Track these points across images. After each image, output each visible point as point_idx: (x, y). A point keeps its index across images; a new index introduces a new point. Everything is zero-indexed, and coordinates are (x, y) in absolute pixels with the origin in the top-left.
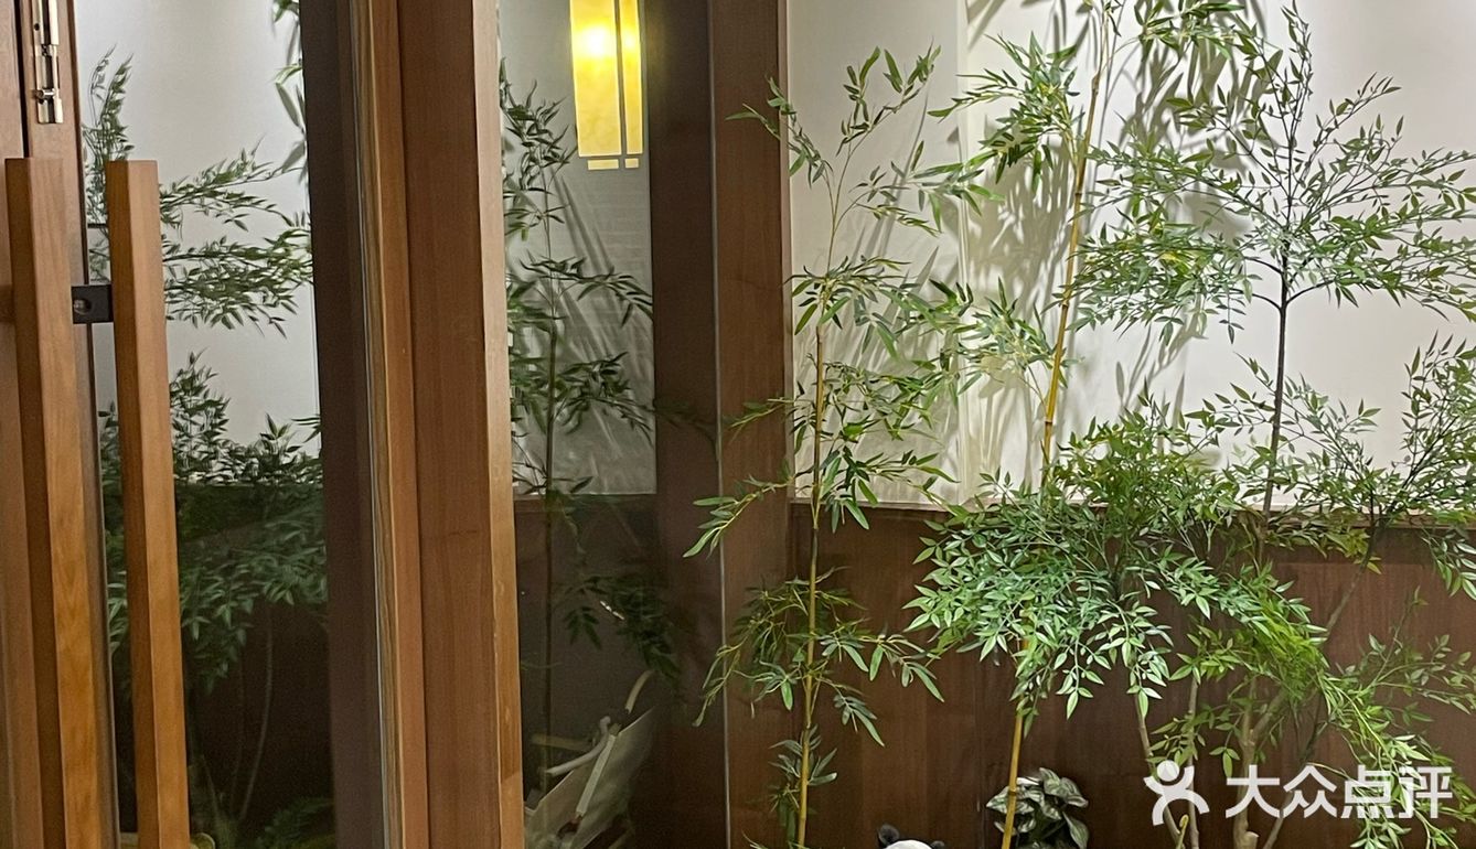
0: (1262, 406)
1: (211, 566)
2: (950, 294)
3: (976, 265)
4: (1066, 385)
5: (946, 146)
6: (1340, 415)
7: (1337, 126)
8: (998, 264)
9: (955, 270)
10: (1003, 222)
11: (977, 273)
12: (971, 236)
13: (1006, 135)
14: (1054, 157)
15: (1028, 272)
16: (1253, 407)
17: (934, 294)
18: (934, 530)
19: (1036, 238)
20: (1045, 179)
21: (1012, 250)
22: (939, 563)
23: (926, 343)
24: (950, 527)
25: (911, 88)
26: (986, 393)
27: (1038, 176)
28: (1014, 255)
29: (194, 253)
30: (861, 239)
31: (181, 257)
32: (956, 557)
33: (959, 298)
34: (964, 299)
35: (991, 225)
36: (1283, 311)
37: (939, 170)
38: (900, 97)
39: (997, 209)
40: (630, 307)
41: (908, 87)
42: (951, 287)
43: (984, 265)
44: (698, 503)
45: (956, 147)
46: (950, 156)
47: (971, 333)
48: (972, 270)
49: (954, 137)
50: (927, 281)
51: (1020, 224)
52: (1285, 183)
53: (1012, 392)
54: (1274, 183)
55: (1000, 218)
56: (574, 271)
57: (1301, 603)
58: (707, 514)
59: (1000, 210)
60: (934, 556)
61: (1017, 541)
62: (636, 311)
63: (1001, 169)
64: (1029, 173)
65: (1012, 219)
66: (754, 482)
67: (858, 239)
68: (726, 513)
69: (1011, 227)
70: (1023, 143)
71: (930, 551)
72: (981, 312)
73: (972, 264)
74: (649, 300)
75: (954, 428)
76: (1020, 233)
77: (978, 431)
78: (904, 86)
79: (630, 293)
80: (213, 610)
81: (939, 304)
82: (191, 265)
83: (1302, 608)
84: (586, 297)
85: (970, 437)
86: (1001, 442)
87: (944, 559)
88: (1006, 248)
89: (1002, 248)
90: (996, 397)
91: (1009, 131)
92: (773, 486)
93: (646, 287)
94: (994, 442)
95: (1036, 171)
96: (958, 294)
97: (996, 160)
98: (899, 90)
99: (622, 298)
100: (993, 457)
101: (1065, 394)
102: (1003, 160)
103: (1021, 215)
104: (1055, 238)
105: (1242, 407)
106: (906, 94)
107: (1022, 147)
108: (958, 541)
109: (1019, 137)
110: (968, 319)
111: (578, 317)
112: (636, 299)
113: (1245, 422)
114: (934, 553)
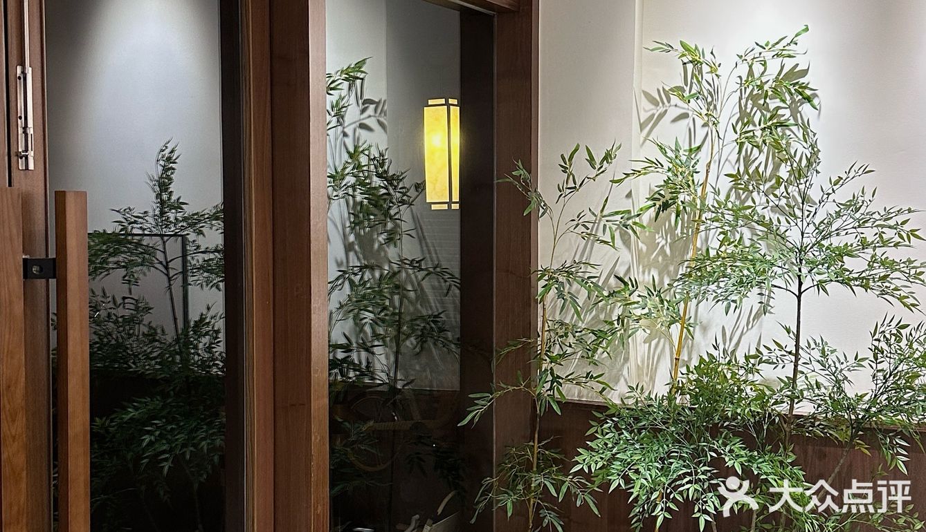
0: (790, 353)
1: (203, 420)
2: (625, 284)
3: (643, 267)
4: (693, 338)
5: (625, 200)
6: (842, 359)
7: (834, 191)
8: (655, 267)
9: (628, 270)
10: (658, 243)
11: (644, 272)
12: (640, 251)
13: (660, 194)
14: (688, 209)
15: (672, 273)
16: (785, 353)
17: (617, 283)
18: (597, 417)
19: (677, 254)
20: (683, 220)
21: (663, 260)
22: (598, 436)
23: (612, 310)
24: (606, 415)
25: (602, 167)
26: (648, 341)
27: (678, 218)
28: (665, 262)
29: (208, 250)
30: (576, 252)
31: (202, 252)
32: (608, 433)
33: (630, 286)
34: (633, 287)
35: (652, 245)
36: (799, 298)
37: (617, 213)
38: (595, 172)
39: (655, 236)
40: (450, 286)
41: (599, 166)
42: (626, 280)
43: (647, 268)
44: (471, 396)
45: (630, 200)
46: (626, 205)
47: (636, 305)
48: (641, 270)
49: (629, 195)
50: (613, 276)
51: (668, 244)
52: (800, 224)
53: (662, 340)
54: (792, 224)
55: (657, 241)
56: (417, 265)
57: (800, 470)
58: (472, 403)
59: (657, 237)
60: (596, 432)
61: (644, 425)
62: (453, 287)
63: (658, 214)
64: (673, 216)
65: (664, 242)
66: (502, 385)
67: (575, 251)
68: (483, 402)
69: (663, 246)
70: (670, 199)
71: (596, 428)
72: (641, 294)
73: (641, 267)
74: (458, 281)
75: (626, 360)
76: (668, 251)
77: (643, 362)
78: (597, 166)
79: (448, 278)
80: (199, 444)
81: (619, 289)
82: (207, 257)
83: (800, 472)
84: (427, 278)
85: (638, 365)
86: (656, 368)
87: (602, 434)
88: (660, 259)
89: (658, 258)
90: (654, 343)
91: (662, 192)
92: (511, 388)
93: (457, 275)
94: (652, 369)
95: (677, 216)
96: (630, 283)
97: (655, 209)
98: (594, 168)
99: (446, 281)
100: (651, 378)
101: (692, 343)
102: (659, 209)
103: (669, 240)
104: (688, 253)
105: (779, 353)
106: (599, 170)
107: (670, 202)
108: (610, 424)
109: (668, 196)
110: (634, 298)
111: (422, 289)
112: (453, 281)
113: (780, 362)
114: (597, 430)
